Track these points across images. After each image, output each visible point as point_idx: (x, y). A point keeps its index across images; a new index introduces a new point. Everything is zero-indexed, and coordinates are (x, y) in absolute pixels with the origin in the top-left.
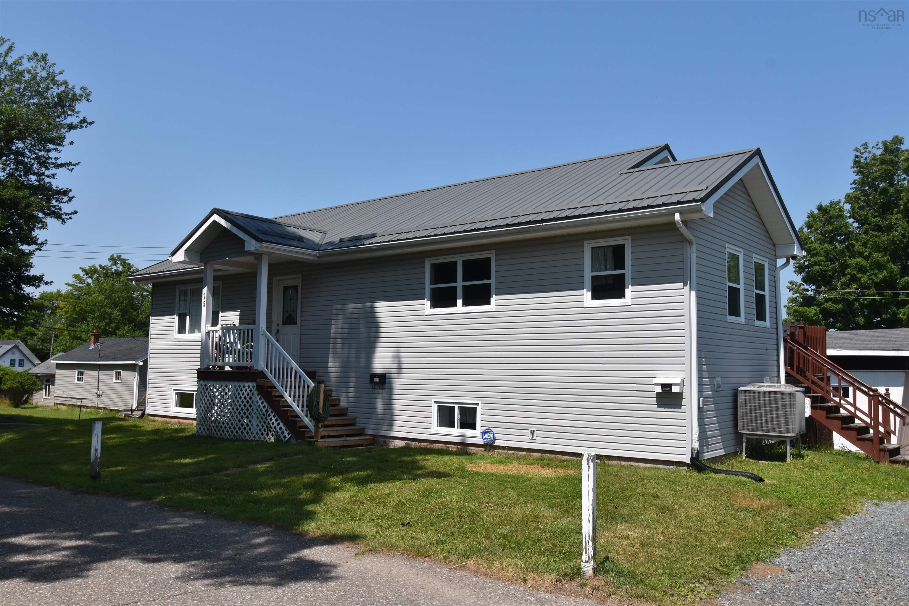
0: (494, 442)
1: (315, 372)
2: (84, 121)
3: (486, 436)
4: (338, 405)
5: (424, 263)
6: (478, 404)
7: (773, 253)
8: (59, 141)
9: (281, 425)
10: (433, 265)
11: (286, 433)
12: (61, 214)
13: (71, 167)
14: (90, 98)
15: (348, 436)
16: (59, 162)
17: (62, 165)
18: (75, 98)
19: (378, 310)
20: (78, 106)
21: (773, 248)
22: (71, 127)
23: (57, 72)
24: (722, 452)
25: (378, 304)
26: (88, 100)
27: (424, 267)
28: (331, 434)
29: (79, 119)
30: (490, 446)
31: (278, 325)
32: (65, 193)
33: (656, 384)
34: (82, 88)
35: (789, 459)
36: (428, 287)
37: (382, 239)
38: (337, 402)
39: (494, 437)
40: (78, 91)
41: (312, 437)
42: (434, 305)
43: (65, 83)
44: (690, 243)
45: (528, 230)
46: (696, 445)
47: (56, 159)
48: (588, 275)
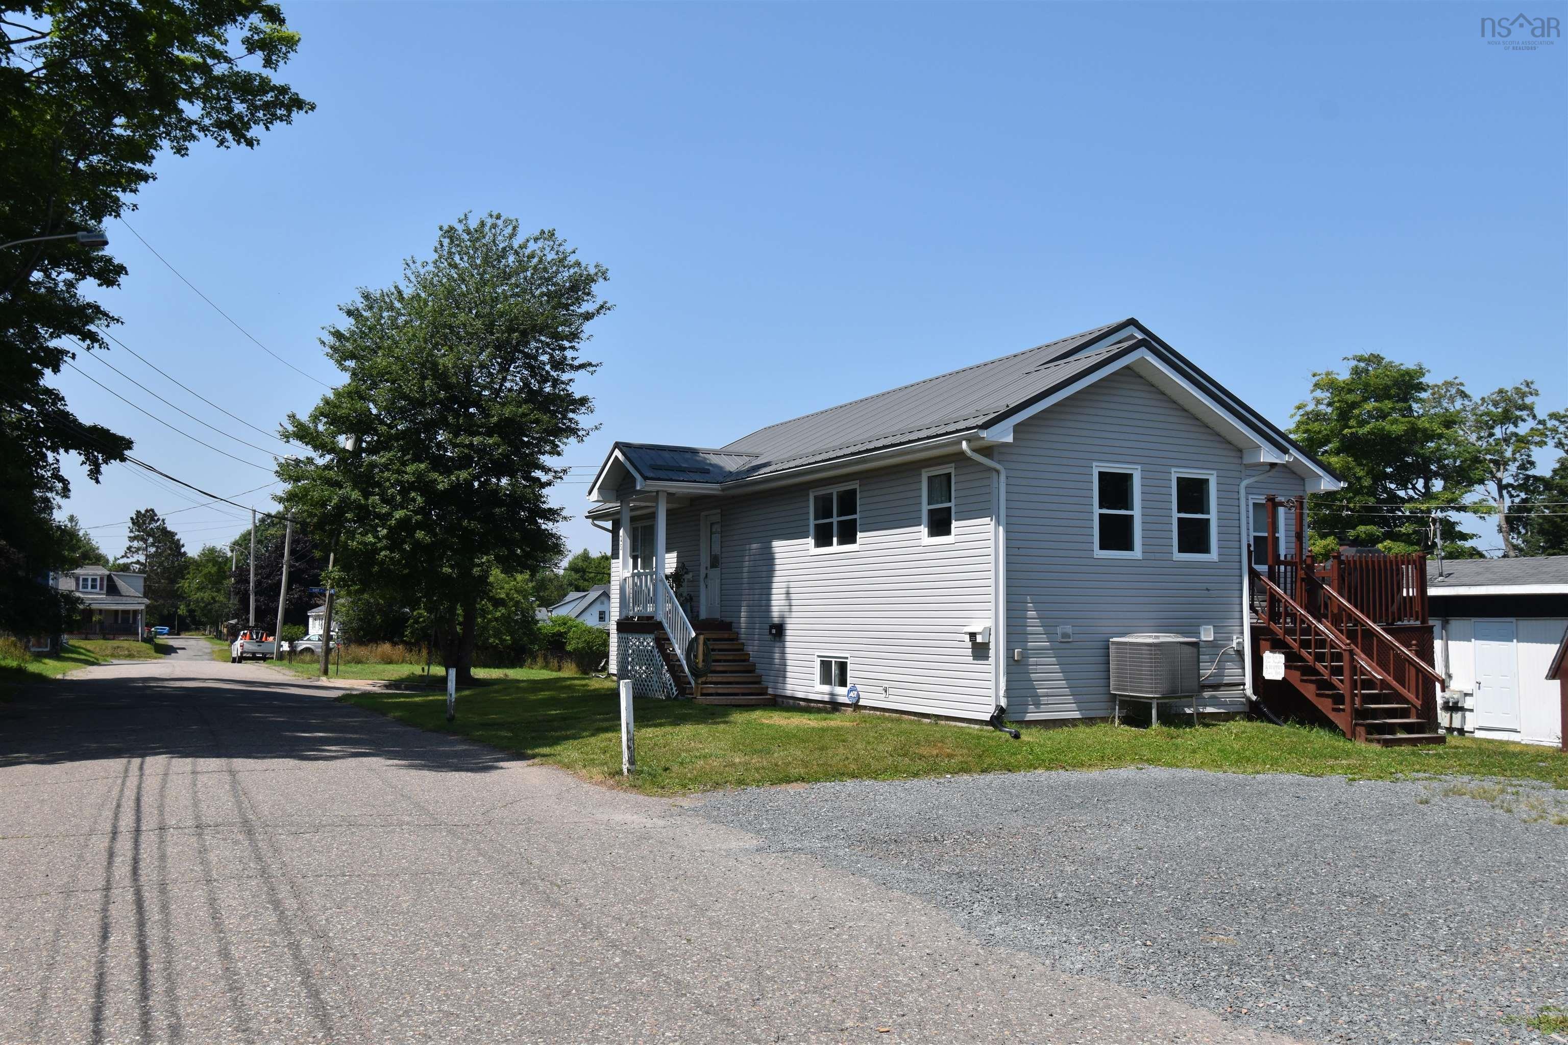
0: (858, 701)
1: (731, 623)
2: (602, 307)
3: (851, 694)
4: (748, 660)
5: (808, 495)
6: (847, 658)
7: (1237, 461)
8: (574, 336)
9: (672, 681)
10: (816, 498)
11: (674, 689)
12: (578, 430)
13: (591, 369)
14: (609, 275)
15: (743, 694)
16: (576, 363)
17: (582, 366)
18: (591, 279)
19: (776, 550)
20: (595, 288)
21: (1239, 454)
22: (588, 316)
23: (569, 250)
24: (1077, 715)
25: (775, 543)
26: (605, 279)
27: (808, 500)
28: (720, 691)
29: (597, 306)
30: (856, 706)
31: (707, 568)
32: (583, 401)
33: (965, 633)
34: (596, 266)
35: (1155, 724)
36: (812, 523)
37: (779, 467)
38: (747, 657)
39: (858, 696)
40: (592, 271)
41: (692, 694)
42: (818, 544)
43: (578, 264)
44: (998, 472)
45: (864, 460)
46: (1003, 703)
47: (573, 359)
48: (925, 508)
